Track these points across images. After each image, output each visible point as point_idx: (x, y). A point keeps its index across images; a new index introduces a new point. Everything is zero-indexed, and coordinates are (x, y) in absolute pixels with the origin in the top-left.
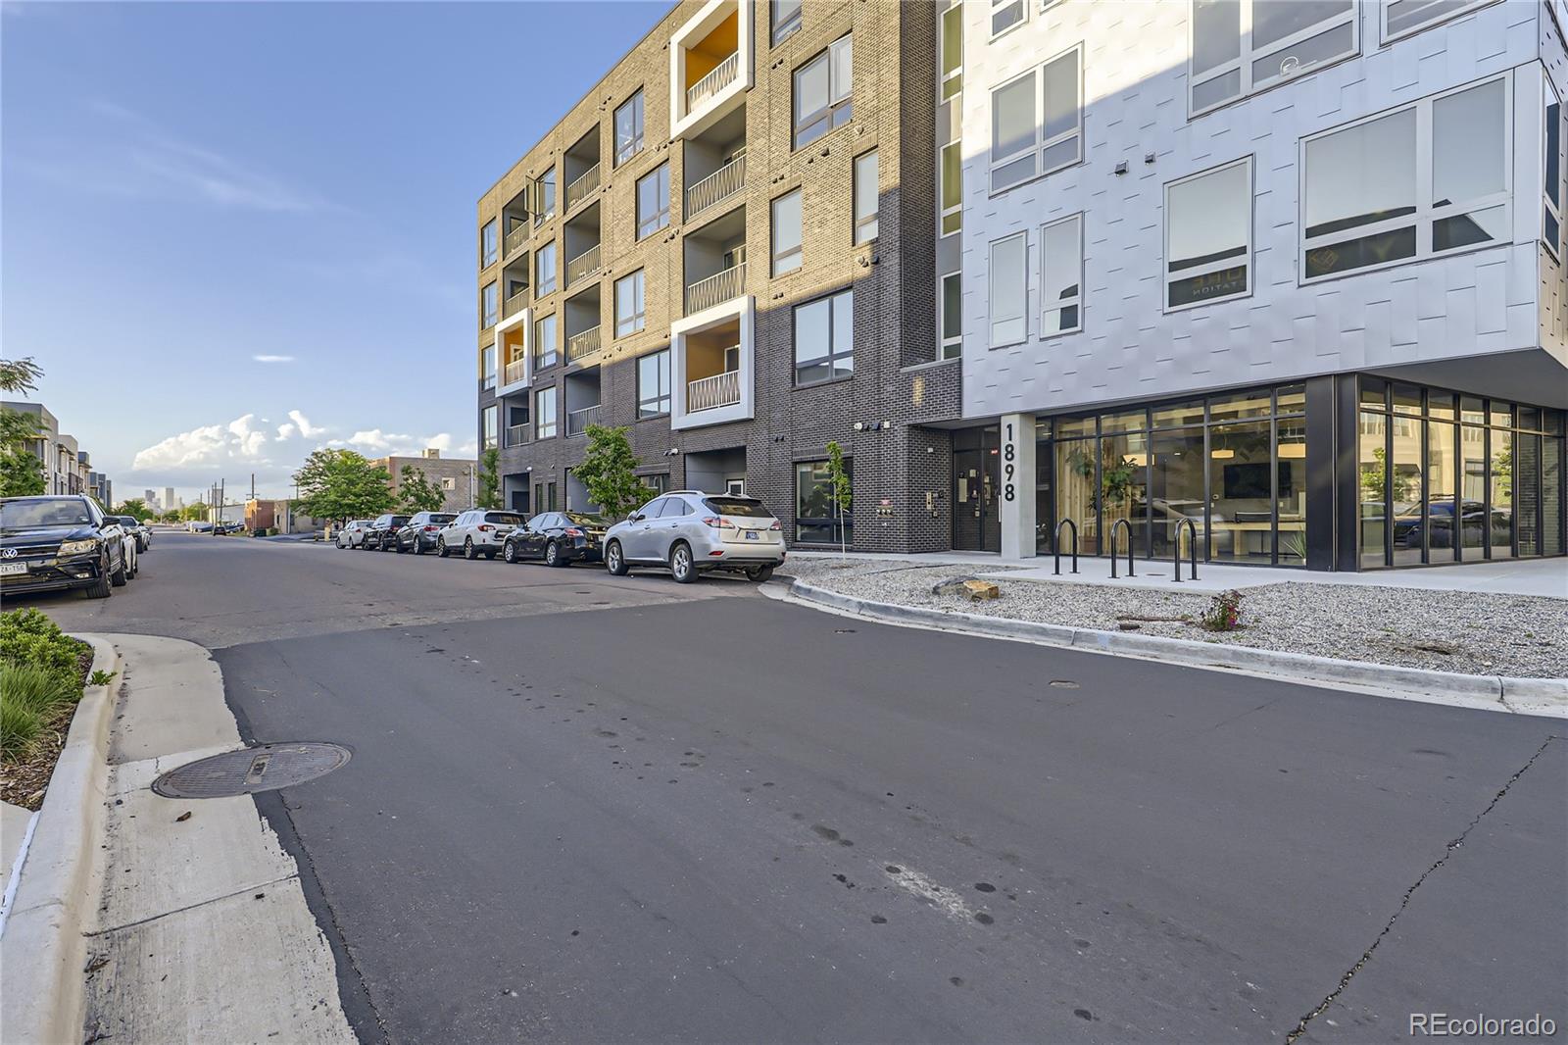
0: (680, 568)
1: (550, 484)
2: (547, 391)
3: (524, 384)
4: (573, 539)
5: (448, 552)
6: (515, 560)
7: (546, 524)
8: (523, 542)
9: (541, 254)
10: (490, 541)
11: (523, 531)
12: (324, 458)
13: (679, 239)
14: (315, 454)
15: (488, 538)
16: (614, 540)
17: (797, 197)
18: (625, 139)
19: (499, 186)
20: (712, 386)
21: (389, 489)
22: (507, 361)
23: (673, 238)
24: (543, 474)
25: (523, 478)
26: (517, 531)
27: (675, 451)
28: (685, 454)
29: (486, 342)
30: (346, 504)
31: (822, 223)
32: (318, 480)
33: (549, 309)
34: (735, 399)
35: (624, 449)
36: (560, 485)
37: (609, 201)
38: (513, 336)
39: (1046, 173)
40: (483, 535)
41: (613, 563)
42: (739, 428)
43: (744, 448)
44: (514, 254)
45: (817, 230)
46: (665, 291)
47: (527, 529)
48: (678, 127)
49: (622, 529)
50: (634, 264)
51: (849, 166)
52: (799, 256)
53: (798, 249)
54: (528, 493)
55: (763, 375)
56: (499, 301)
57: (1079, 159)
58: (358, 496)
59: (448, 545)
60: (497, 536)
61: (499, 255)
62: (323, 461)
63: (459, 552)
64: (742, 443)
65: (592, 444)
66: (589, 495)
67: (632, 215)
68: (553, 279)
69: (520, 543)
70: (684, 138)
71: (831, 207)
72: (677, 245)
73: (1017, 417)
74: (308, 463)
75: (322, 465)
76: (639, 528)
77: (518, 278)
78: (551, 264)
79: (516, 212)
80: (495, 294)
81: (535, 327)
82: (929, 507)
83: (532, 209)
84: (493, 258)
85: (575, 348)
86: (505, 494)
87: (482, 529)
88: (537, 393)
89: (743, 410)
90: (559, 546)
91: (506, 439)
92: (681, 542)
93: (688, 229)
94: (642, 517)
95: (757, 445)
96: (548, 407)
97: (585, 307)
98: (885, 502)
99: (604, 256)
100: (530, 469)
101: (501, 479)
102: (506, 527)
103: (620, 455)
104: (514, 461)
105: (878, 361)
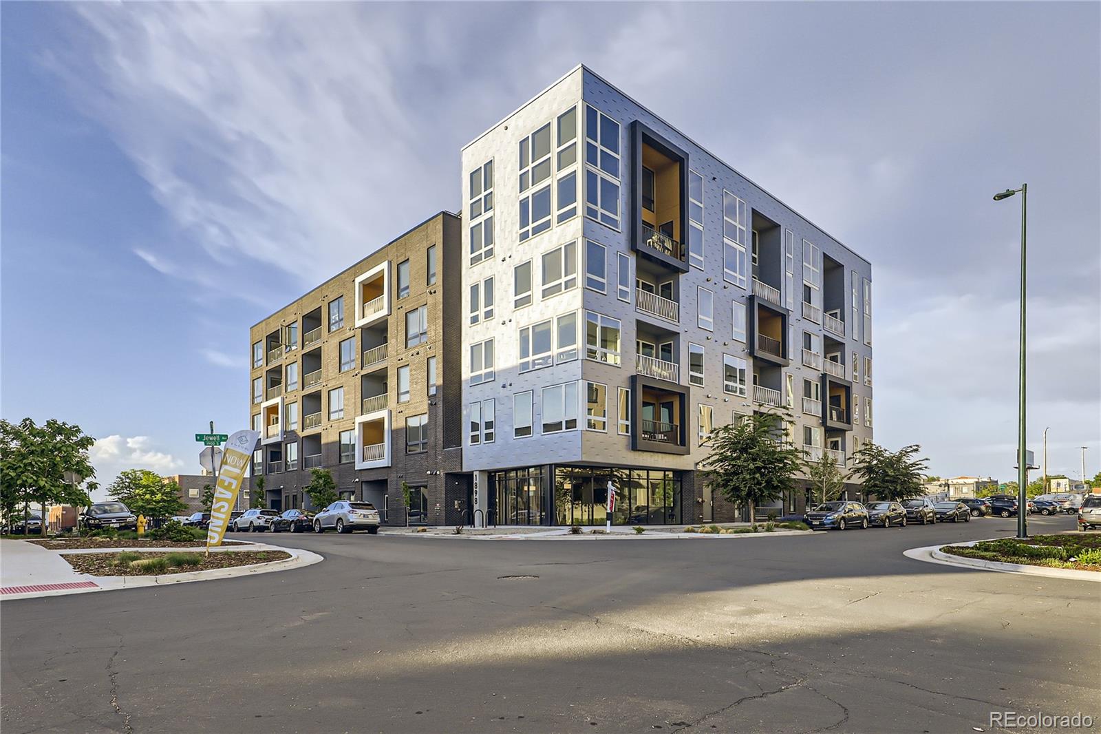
0: (340, 528)
1: (294, 496)
2: (292, 444)
3: (279, 439)
4: (302, 520)
5: (239, 530)
6: (275, 531)
7: (290, 515)
8: (279, 523)
9: (289, 367)
10: (262, 524)
11: (280, 519)
12: (130, 475)
13: (359, 376)
14: (124, 473)
15: (262, 522)
16: (317, 520)
17: (408, 368)
18: (335, 317)
19: (264, 323)
20: (373, 450)
21: (179, 498)
22: (268, 424)
23: (356, 375)
24: (289, 489)
25: (278, 492)
26: (276, 518)
27: (357, 480)
28: (362, 482)
29: (255, 411)
30: (150, 508)
31: (417, 383)
32: (125, 491)
33: (293, 399)
34: (381, 456)
35: (329, 480)
36: (299, 496)
37: (326, 349)
38: (272, 410)
39: (486, 381)
40: (260, 521)
41: (317, 529)
42: (385, 470)
43: (387, 480)
44: (272, 365)
45: (415, 386)
46: (353, 401)
47: (281, 517)
48: (359, 323)
49: (321, 515)
50: (338, 384)
51: (426, 362)
52: (408, 395)
53: (408, 392)
54: (281, 501)
55: (395, 447)
56: (263, 389)
57: (493, 379)
58: (158, 502)
59: (239, 526)
60: (266, 521)
61: (263, 362)
62: (128, 478)
63: (246, 530)
64: (386, 478)
65: (314, 478)
66: (311, 502)
67: (338, 359)
68: (296, 383)
69: (277, 524)
70: (362, 328)
71: (420, 377)
72: (358, 379)
73: (478, 472)
74: (118, 479)
75: (128, 480)
76: (327, 514)
77: (275, 378)
78: (294, 373)
79: (274, 340)
80: (261, 385)
81: (286, 408)
82: (456, 507)
83: (284, 342)
84: (260, 363)
85: (308, 421)
86: (269, 500)
87: (258, 518)
88: (286, 445)
89: (385, 462)
90: (296, 524)
91: (269, 469)
92: (340, 519)
93: (363, 372)
94: (328, 510)
95: (392, 477)
96: (293, 452)
97: (313, 402)
98: (438, 505)
99: (323, 376)
100: (282, 487)
101: (265, 493)
102: (271, 517)
103: (326, 483)
104: (273, 481)
105: (436, 446)
